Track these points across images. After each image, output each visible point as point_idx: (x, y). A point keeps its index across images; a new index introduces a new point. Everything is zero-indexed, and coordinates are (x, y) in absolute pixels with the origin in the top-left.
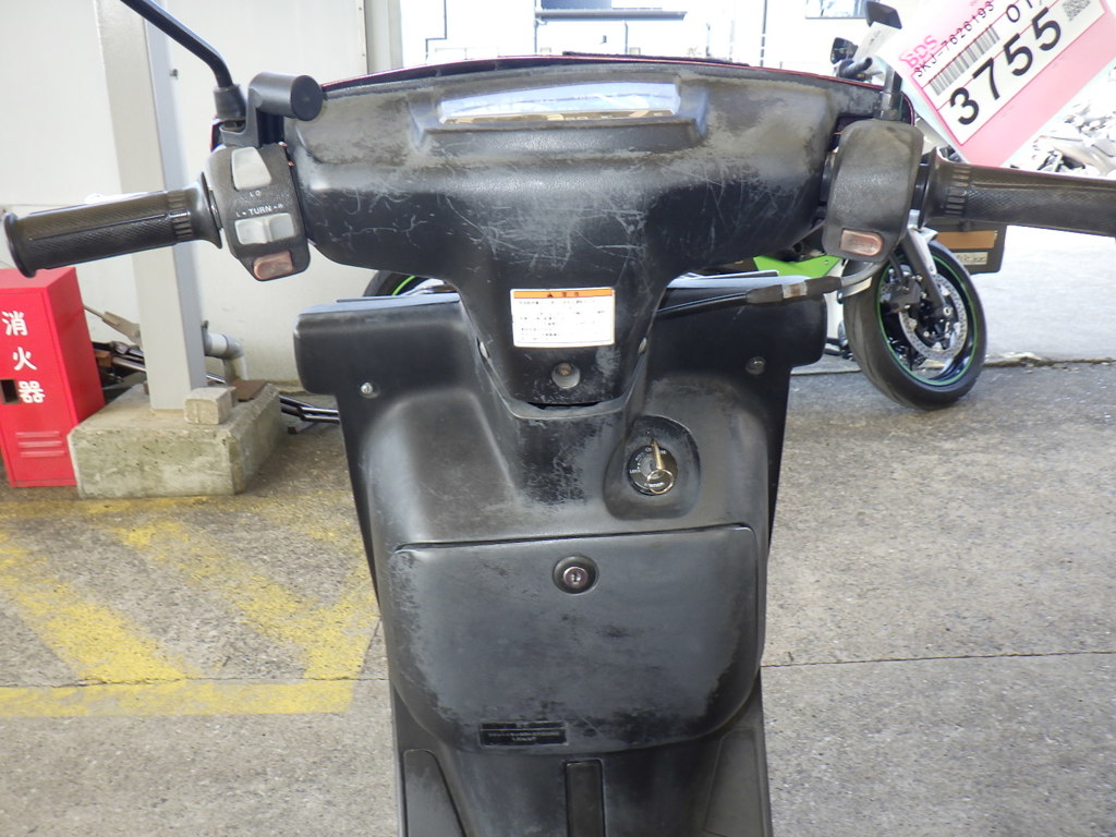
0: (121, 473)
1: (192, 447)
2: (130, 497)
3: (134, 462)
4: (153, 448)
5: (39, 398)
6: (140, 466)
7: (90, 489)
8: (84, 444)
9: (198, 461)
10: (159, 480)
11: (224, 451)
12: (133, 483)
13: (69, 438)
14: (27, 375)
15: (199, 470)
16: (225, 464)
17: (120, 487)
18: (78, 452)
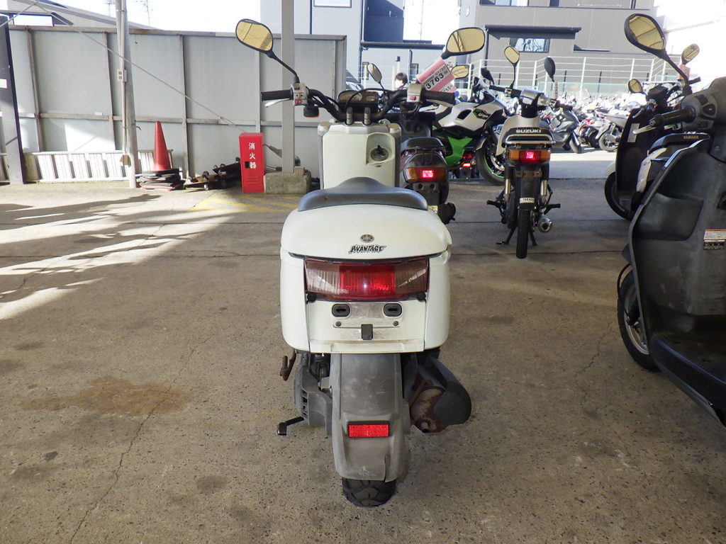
0: (277, 187)
1: (297, 180)
2: (279, 193)
3: (281, 184)
4: (287, 180)
5: (255, 167)
6: (283, 185)
7: (268, 191)
8: (268, 178)
9: (298, 184)
10: (287, 189)
11: (305, 181)
12: (280, 190)
13: (264, 177)
14: (253, 160)
15: (298, 186)
16: (305, 185)
17: (276, 191)
18: (267, 180)
